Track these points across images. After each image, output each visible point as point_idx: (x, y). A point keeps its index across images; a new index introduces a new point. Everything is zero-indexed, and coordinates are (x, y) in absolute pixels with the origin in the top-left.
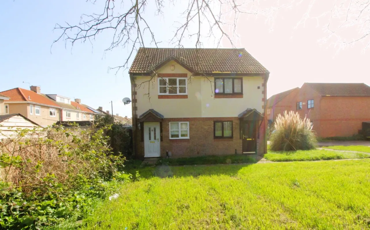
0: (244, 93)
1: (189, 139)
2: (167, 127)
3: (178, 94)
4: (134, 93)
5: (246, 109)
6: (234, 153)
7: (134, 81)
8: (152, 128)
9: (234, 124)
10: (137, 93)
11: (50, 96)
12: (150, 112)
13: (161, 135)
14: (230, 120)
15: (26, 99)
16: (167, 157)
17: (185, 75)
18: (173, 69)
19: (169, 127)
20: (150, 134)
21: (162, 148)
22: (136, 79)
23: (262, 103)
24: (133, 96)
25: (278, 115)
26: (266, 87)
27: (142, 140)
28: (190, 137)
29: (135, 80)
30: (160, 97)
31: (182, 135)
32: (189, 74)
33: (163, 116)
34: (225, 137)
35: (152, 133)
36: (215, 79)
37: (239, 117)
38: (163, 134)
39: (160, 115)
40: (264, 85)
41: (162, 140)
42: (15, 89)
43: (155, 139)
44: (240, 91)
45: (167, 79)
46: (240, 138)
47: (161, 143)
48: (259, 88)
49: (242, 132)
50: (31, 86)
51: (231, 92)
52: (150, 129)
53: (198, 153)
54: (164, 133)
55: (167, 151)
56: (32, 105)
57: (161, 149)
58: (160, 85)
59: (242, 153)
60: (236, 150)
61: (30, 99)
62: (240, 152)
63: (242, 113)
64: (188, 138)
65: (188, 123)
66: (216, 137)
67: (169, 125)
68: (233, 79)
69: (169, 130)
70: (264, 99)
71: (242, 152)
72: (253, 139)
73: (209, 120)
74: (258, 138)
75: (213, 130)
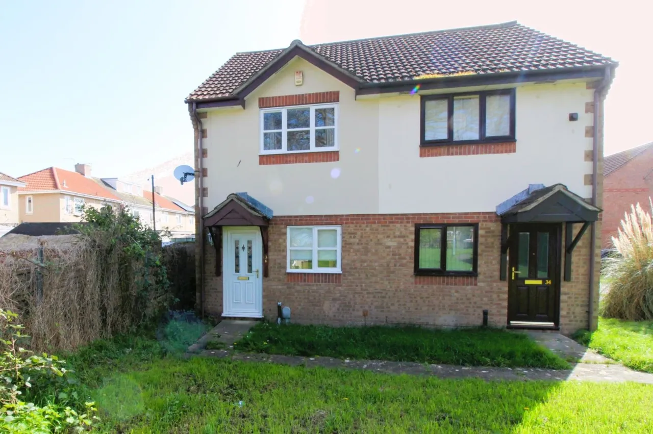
0: (518, 136)
1: (339, 274)
2: (281, 241)
3: (313, 148)
4: (201, 153)
5: (527, 187)
6: (479, 322)
7: (200, 122)
8: (243, 243)
9: (481, 232)
10: (209, 152)
11: (107, 182)
12: (232, 200)
13: (264, 260)
14: (470, 221)
15: (59, 186)
16: (279, 319)
17: (334, 97)
18: (298, 82)
19: (285, 240)
20: (237, 257)
21: (268, 296)
22: (206, 117)
23: (586, 168)
24: (199, 160)
25: (632, 206)
26: (601, 116)
27: (219, 272)
28: (342, 269)
29: (203, 120)
30: (265, 160)
31: (322, 264)
32: (346, 91)
33: (270, 211)
34: (449, 272)
35: (243, 256)
36: (424, 99)
37: (499, 213)
38: (270, 257)
39: (263, 207)
40: (594, 108)
41: (266, 274)
42: (47, 169)
43: (250, 270)
44: (506, 132)
45: (284, 112)
46: (502, 278)
47: (263, 281)
48: (573, 118)
49: (508, 258)
50: (76, 164)
51: (475, 136)
52: (237, 243)
53: (365, 314)
54: (272, 255)
55: (280, 303)
56: (69, 197)
57: (264, 297)
58: (266, 128)
59: (506, 325)
60: (485, 313)
61: (66, 185)
62: (499, 318)
63: (511, 200)
64: (338, 270)
65: (339, 229)
66: (419, 272)
67: (285, 234)
68: (483, 97)
69: (286, 247)
70: (593, 155)
71: (506, 318)
72: (549, 282)
73: (401, 223)
74: (567, 278)
75: (411, 251)
